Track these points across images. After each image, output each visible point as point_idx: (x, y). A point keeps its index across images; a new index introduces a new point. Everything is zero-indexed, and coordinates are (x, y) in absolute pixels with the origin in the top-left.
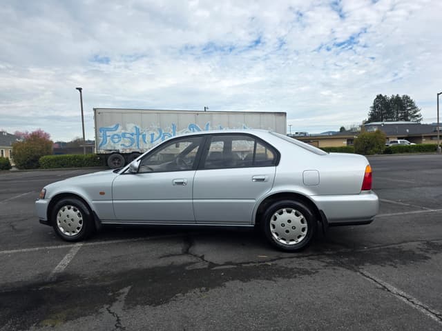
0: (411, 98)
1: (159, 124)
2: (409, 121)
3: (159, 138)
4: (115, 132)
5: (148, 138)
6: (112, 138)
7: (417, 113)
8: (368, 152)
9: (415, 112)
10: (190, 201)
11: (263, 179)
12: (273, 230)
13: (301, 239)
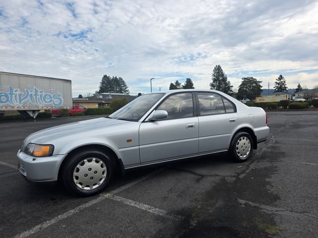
0: (123, 80)
2: (123, 93)
7: (127, 89)
10: (197, 139)
11: (234, 121)
12: (237, 151)
13: (248, 153)
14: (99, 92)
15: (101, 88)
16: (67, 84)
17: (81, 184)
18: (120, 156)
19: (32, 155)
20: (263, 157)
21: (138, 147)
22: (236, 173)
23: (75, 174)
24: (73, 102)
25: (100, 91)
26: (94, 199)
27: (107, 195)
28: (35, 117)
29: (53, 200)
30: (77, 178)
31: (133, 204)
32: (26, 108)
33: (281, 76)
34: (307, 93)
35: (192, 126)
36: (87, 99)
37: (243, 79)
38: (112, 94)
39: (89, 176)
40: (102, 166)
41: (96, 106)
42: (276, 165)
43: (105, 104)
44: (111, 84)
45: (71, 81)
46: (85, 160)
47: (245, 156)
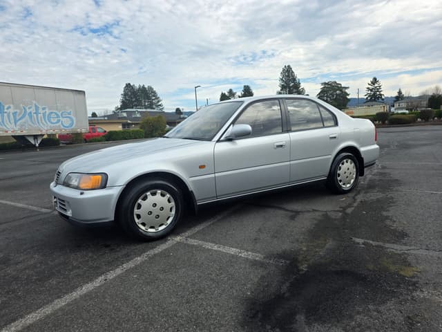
0: (154, 89)
2: (154, 109)
7: (160, 103)
8: (154, 134)
9: (159, 101)
10: (288, 163)
11: (335, 137)
12: (339, 178)
13: (352, 181)
14: (121, 109)
15: (123, 102)
16: (80, 97)
17: (144, 224)
18: (191, 187)
19: (77, 188)
20: (371, 186)
21: (213, 175)
22: (341, 208)
23: (136, 211)
24: (89, 123)
25: (121, 106)
26: (162, 243)
27: (178, 239)
28: (37, 145)
29: (107, 246)
30: (139, 217)
31: (215, 248)
32: (25, 133)
33: (375, 79)
34: (412, 102)
35: (282, 146)
36: (106, 118)
37: (322, 84)
38: (139, 110)
39: (154, 214)
40: (169, 201)
41: (119, 128)
42: (391, 195)
43: (133, 124)
44: (136, 96)
45: (84, 92)
46: (148, 193)
47: (348, 185)
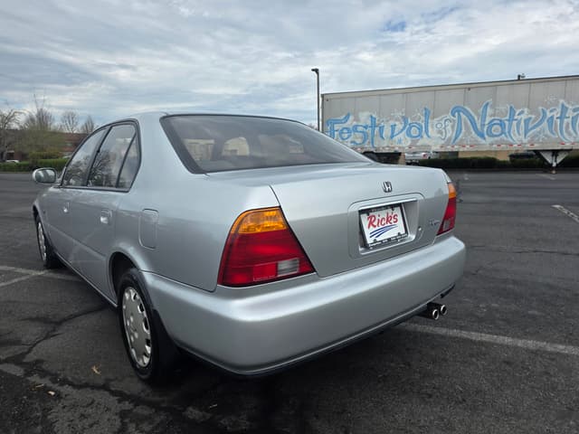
1: (404, 110)
3: (402, 130)
4: (345, 125)
5: (387, 132)
6: (341, 133)
28: (554, 165)
